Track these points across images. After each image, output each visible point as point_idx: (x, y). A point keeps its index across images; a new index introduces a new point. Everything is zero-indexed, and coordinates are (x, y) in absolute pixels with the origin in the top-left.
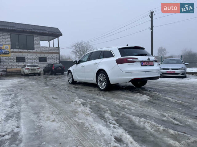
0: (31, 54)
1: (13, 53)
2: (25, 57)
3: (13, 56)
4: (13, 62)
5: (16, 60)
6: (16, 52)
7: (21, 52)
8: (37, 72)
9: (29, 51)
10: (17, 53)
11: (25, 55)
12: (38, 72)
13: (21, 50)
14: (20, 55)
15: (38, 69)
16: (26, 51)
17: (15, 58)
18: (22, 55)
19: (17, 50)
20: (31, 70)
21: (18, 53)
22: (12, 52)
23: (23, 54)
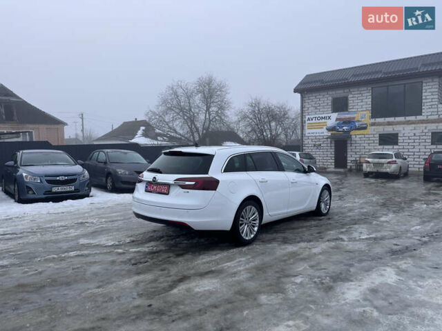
0: (413, 125)
1: (373, 127)
2: (397, 134)
3: (374, 132)
4: (373, 145)
5: (378, 142)
6: (379, 124)
7: (389, 124)
8: (384, 171)
9: (409, 118)
10: (381, 127)
11: (397, 129)
12: (388, 170)
13: (391, 119)
14: (389, 130)
15: (389, 163)
16: (401, 119)
17: (378, 136)
18: (392, 129)
19: (383, 119)
20: (372, 165)
21: (384, 125)
22: (373, 124)
23: (394, 126)
